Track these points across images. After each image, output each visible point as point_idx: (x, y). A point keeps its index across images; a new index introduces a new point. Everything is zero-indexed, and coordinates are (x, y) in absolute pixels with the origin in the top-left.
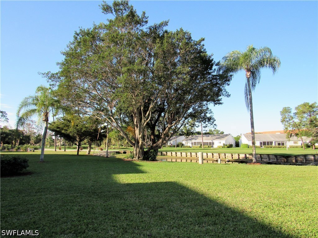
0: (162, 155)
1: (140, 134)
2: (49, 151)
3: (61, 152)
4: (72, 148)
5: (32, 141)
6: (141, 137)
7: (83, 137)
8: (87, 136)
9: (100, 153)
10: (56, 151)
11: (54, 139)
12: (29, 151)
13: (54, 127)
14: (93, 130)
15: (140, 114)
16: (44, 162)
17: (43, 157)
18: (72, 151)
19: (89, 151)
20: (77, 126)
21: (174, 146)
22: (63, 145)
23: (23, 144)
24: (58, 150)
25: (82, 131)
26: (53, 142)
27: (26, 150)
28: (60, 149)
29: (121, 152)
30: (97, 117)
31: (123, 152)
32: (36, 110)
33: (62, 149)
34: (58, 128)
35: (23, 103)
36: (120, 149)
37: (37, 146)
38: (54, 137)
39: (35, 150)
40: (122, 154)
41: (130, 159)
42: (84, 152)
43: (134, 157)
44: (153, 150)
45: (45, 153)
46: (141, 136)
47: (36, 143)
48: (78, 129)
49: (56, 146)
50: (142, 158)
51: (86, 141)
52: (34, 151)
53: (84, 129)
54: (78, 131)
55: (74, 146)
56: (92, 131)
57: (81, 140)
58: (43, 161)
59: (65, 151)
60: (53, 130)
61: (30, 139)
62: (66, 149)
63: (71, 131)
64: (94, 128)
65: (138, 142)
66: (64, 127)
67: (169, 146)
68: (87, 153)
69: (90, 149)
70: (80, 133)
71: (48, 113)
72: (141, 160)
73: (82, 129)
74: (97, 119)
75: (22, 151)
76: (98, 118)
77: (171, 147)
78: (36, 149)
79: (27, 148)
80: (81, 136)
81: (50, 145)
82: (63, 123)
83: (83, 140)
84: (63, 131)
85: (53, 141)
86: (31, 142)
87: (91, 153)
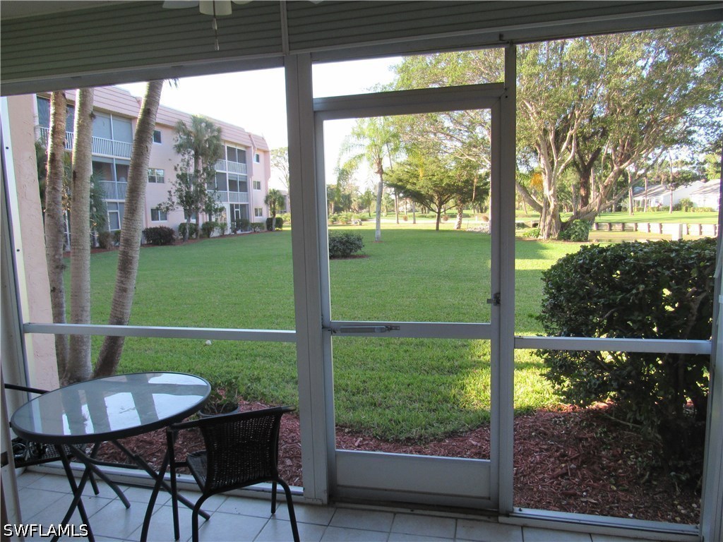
0: (624, 230)
1: (550, 189)
2: (388, 223)
3: (408, 225)
4: (428, 217)
5: (354, 205)
6: (553, 195)
7: (446, 197)
8: (453, 193)
9: (482, 227)
10: (398, 223)
11: (393, 200)
12: (353, 223)
13: (393, 179)
14: (462, 182)
15: (549, 148)
16: (382, 242)
17: (380, 234)
18: (427, 223)
19: (460, 224)
20: (433, 175)
21: (667, 209)
22: (411, 211)
23: (342, 210)
24: (401, 221)
25: (443, 185)
26: (393, 205)
27: (346, 222)
28: (406, 219)
29: (528, 224)
30: (467, 157)
31: (531, 224)
32: (362, 155)
33: (408, 218)
34: (400, 180)
35: (343, 145)
36: (529, 217)
37: (364, 213)
38: (393, 197)
39: (364, 223)
40: (529, 227)
41: (532, 238)
42: (450, 225)
43: (539, 234)
44: (579, 220)
45: (383, 227)
46: (552, 192)
47: (361, 208)
48: (435, 181)
49: (398, 213)
50: (556, 236)
51: (451, 202)
52: (361, 224)
53: (446, 181)
54: (436, 186)
55: (432, 213)
56: (460, 184)
57: (441, 203)
58: (379, 241)
59: (414, 223)
60: (390, 186)
61: (350, 202)
62: (416, 219)
63: (422, 185)
64: (465, 178)
65: (548, 205)
66: (411, 177)
67: (653, 209)
68: (454, 227)
69: (460, 219)
70: (440, 189)
71: (382, 159)
72: (555, 239)
73: (441, 180)
74: (469, 161)
75: (341, 224)
76: (470, 158)
77: (658, 210)
78: (364, 220)
79: (349, 218)
80: (441, 195)
81: (387, 211)
82: (407, 172)
83: (446, 201)
84: (409, 187)
85: (392, 203)
86: (352, 207)
87: (463, 227)
